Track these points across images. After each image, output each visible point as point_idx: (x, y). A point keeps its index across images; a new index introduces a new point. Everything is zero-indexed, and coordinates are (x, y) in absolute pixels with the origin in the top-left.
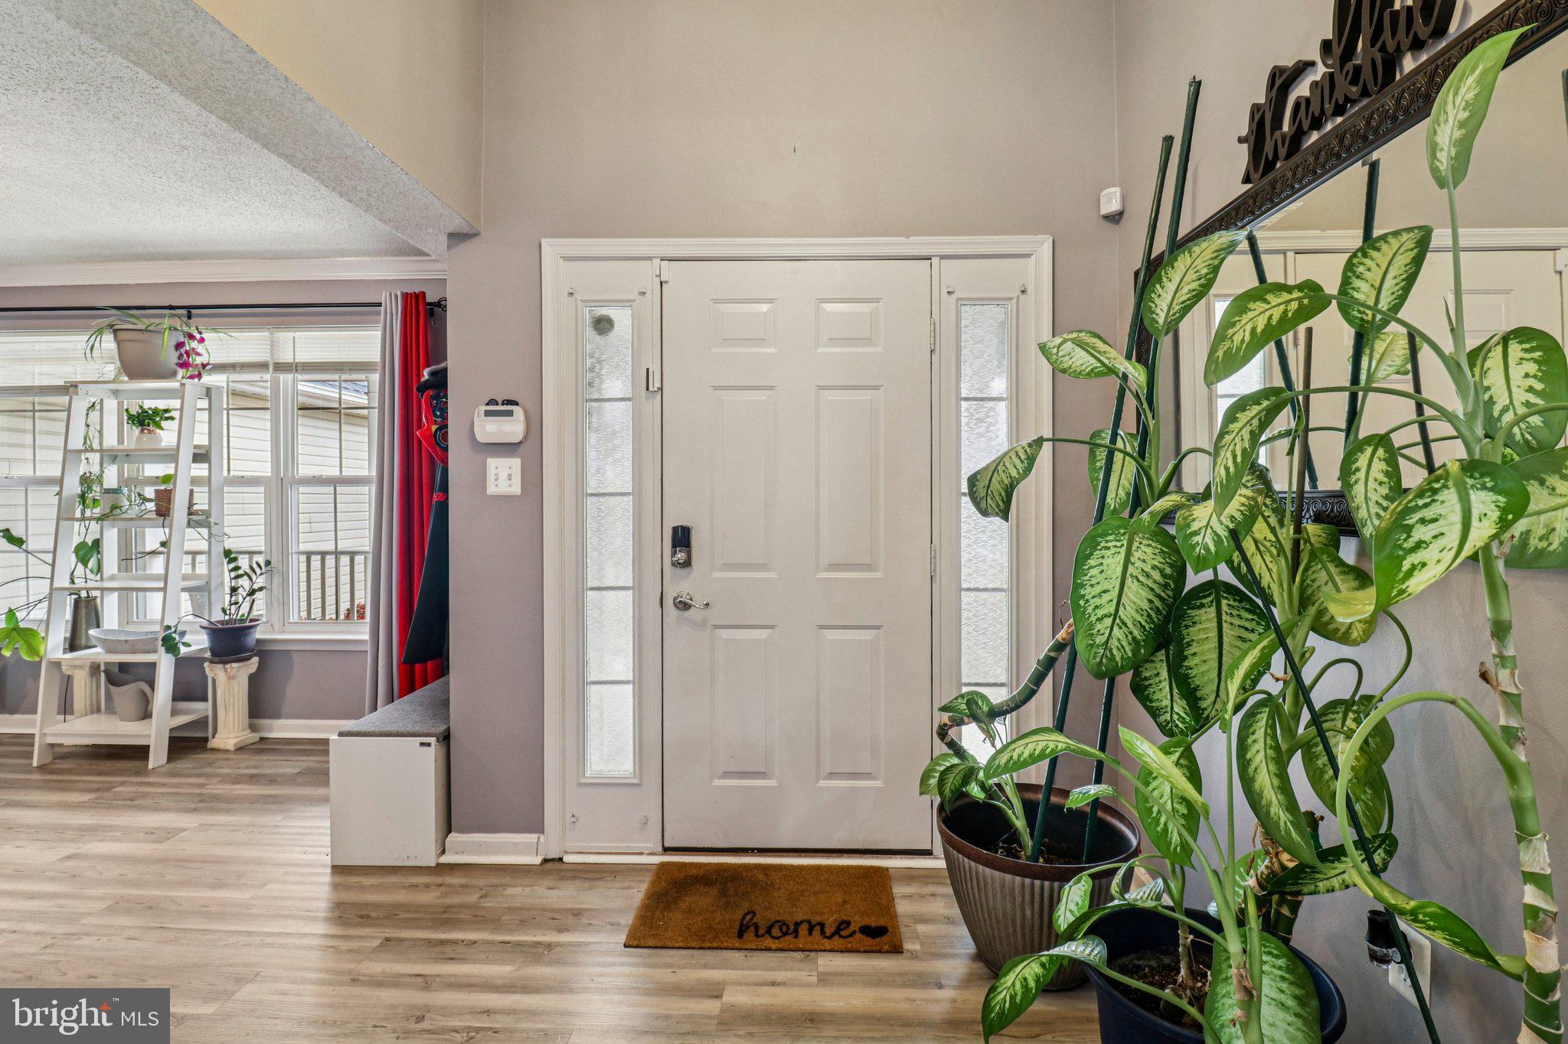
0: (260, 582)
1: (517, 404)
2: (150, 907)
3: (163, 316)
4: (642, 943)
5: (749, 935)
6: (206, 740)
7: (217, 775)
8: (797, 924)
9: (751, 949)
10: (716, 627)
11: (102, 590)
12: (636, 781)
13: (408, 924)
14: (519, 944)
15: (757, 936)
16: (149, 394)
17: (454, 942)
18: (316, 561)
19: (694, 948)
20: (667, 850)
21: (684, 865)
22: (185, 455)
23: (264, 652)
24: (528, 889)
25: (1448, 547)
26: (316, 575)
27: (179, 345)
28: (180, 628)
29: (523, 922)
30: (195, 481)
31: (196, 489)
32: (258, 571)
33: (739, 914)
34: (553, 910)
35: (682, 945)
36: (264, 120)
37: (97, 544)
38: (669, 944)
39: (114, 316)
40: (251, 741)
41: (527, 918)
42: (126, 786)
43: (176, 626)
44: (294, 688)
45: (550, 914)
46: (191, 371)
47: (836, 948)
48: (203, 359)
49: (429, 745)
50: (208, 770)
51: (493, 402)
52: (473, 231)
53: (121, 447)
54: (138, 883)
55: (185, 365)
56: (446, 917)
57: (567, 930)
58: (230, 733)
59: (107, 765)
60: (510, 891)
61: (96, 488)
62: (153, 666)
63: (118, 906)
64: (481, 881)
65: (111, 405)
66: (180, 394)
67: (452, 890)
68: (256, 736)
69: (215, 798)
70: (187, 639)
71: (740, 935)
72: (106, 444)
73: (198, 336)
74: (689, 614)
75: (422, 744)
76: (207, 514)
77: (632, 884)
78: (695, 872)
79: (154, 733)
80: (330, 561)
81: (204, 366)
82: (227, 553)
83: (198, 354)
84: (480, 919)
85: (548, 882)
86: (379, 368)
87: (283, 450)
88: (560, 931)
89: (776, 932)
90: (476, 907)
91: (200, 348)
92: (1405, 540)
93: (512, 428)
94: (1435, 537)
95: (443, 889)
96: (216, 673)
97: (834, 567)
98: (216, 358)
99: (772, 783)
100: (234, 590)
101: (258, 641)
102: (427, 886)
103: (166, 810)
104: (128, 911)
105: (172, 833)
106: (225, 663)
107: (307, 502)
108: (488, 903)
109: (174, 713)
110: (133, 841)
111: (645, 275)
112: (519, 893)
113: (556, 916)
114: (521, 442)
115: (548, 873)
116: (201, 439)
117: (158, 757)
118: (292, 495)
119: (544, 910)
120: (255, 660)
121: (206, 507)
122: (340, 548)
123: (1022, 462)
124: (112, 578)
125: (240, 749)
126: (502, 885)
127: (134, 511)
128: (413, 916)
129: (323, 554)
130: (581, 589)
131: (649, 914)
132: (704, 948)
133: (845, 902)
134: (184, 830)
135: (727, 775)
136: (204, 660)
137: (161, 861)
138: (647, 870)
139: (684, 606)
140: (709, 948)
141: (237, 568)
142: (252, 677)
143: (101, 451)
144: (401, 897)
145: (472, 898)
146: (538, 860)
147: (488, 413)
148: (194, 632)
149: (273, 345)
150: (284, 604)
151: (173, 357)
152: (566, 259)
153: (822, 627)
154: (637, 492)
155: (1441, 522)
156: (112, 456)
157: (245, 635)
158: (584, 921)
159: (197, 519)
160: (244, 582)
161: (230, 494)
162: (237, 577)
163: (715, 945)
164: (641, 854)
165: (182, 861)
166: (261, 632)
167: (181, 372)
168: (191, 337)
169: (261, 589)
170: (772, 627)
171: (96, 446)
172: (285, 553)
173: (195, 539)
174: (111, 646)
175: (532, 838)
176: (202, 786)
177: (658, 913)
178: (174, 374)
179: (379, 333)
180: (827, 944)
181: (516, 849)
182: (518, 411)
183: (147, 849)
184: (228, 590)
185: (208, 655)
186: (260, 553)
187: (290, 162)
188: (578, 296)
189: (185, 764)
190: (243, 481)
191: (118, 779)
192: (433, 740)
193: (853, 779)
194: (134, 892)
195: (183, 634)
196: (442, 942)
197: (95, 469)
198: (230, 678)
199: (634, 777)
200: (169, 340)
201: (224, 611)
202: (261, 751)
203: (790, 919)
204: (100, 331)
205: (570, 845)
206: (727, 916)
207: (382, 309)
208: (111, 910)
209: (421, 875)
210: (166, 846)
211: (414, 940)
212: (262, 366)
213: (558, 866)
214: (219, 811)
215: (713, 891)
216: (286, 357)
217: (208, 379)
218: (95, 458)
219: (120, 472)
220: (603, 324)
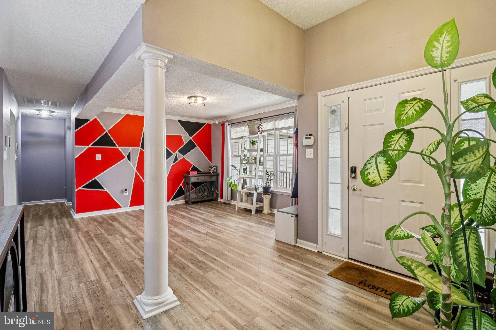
0: (272, 178)
1: (312, 135)
2: (245, 238)
3: (256, 121)
4: (332, 275)
5: (362, 285)
6: (263, 211)
7: (262, 218)
8: (378, 288)
9: (360, 288)
10: (364, 197)
11: (247, 178)
12: (341, 237)
13: (284, 254)
14: (304, 265)
15: (364, 286)
16: (254, 138)
17: (292, 260)
18: (282, 174)
19: (345, 282)
20: (349, 258)
21: (353, 264)
22: (259, 150)
23: (272, 193)
24: (311, 256)
25: (374, 169)
26: (282, 176)
27: (258, 127)
28: (258, 187)
29: (307, 262)
30: (261, 156)
31: (261, 157)
32: (272, 176)
33: (362, 279)
34: (315, 262)
35: (342, 280)
36: (256, 86)
37: (246, 168)
38: (338, 278)
39: (248, 123)
40: (270, 213)
41: (308, 261)
42: (248, 217)
43: (257, 186)
44: (278, 202)
45: (314, 262)
46: (260, 132)
47: (387, 298)
48: (262, 130)
49: (293, 217)
50: (261, 217)
51: (307, 135)
52: (302, 94)
53: (250, 149)
54: (245, 233)
55: (259, 131)
56: (292, 256)
57: (316, 267)
58: (266, 210)
59: (246, 212)
60: (307, 255)
61: (246, 157)
62: (253, 193)
63: (241, 236)
64: (302, 251)
65: (248, 140)
66: (258, 137)
67: (296, 251)
68: (271, 212)
69: (261, 222)
70: (259, 189)
71: (359, 284)
72: (248, 149)
73: (261, 125)
74: (356, 192)
75: (292, 216)
76: (263, 162)
77: (337, 263)
78: (355, 266)
79: (253, 207)
80: (285, 174)
81: (262, 131)
82: (267, 171)
83: (262, 128)
84: (299, 258)
85: (316, 256)
86: (293, 127)
87: (277, 148)
88: (314, 266)
89: (370, 287)
90: (299, 256)
91: (262, 127)
92: (366, 167)
93: (311, 141)
94: (371, 167)
95: (294, 250)
96: (264, 197)
97: (404, 181)
98: (265, 129)
99: (382, 247)
100: (267, 179)
101: (271, 191)
102: (291, 249)
103: (253, 222)
104: (242, 237)
105: (252, 226)
106: (265, 195)
107: (281, 160)
108: (302, 256)
109: (257, 204)
110: (246, 226)
111: (344, 96)
112: (309, 256)
113: (315, 263)
114: (313, 145)
115: (318, 255)
116: (262, 146)
117: (254, 212)
118: (278, 158)
119: (313, 261)
120: (271, 195)
121: (263, 161)
122: (287, 171)
123: (435, 146)
124: (249, 175)
125: (268, 214)
126: (306, 253)
127: (251, 162)
128: (286, 253)
129: (284, 172)
130: (327, 183)
131: (337, 270)
132: (347, 283)
133: (399, 289)
134: (254, 226)
135: (367, 241)
136: (262, 194)
137: (249, 231)
138: (343, 262)
139: (354, 190)
140: (349, 283)
141: (268, 175)
142: (270, 199)
143: (247, 150)
144: (285, 249)
145: (299, 254)
146: (316, 251)
147: (306, 138)
148: (260, 188)
149: (275, 124)
150: (277, 183)
151: (257, 130)
152: (324, 96)
153: (400, 201)
154: (342, 157)
155: (372, 164)
156: (249, 151)
157: (269, 189)
158: (321, 266)
159: (261, 164)
160: (269, 178)
161: (268, 158)
162: (268, 177)
163: (351, 283)
164: (342, 257)
165: (252, 232)
166: (272, 189)
167: (259, 133)
168: (260, 125)
169: (272, 179)
170: (383, 199)
171: (246, 149)
172: (277, 172)
173: (261, 168)
174: (248, 189)
175: (315, 245)
176: (259, 219)
177: (339, 271)
178: (258, 133)
179: (293, 119)
180: (385, 296)
181: (311, 246)
182: (312, 137)
183: (248, 228)
184: (266, 179)
185: (263, 193)
186: (272, 171)
187: (263, 91)
188: (327, 106)
189: (258, 215)
190: (270, 155)
191: (247, 215)
192: (294, 216)
193: (411, 253)
194: (244, 234)
195: (258, 188)
196: (289, 260)
197: (246, 153)
198: (266, 198)
199: (341, 236)
200: (256, 126)
201: (266, 184)
202: (271, 215)
203: (377, 286)
204: (246, 126)
205: (324, 250)
206: (358, 279)
207: (294, 113)
208: (240, 236)
209: (291, 246)
210: (251, 228)
211: (284, 257)
212: (272, 130)
213: (321, 254)
214: (261, 224)
215: (358, 272)
216: (277, 127)
217: (263, 134)
218: (246, 151)
219: (250, 154)
220: (334, 112)
